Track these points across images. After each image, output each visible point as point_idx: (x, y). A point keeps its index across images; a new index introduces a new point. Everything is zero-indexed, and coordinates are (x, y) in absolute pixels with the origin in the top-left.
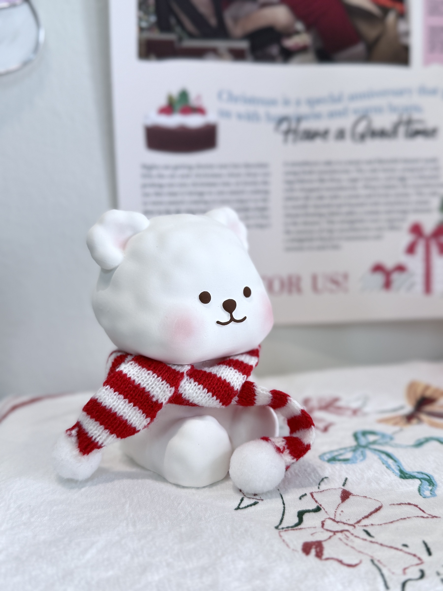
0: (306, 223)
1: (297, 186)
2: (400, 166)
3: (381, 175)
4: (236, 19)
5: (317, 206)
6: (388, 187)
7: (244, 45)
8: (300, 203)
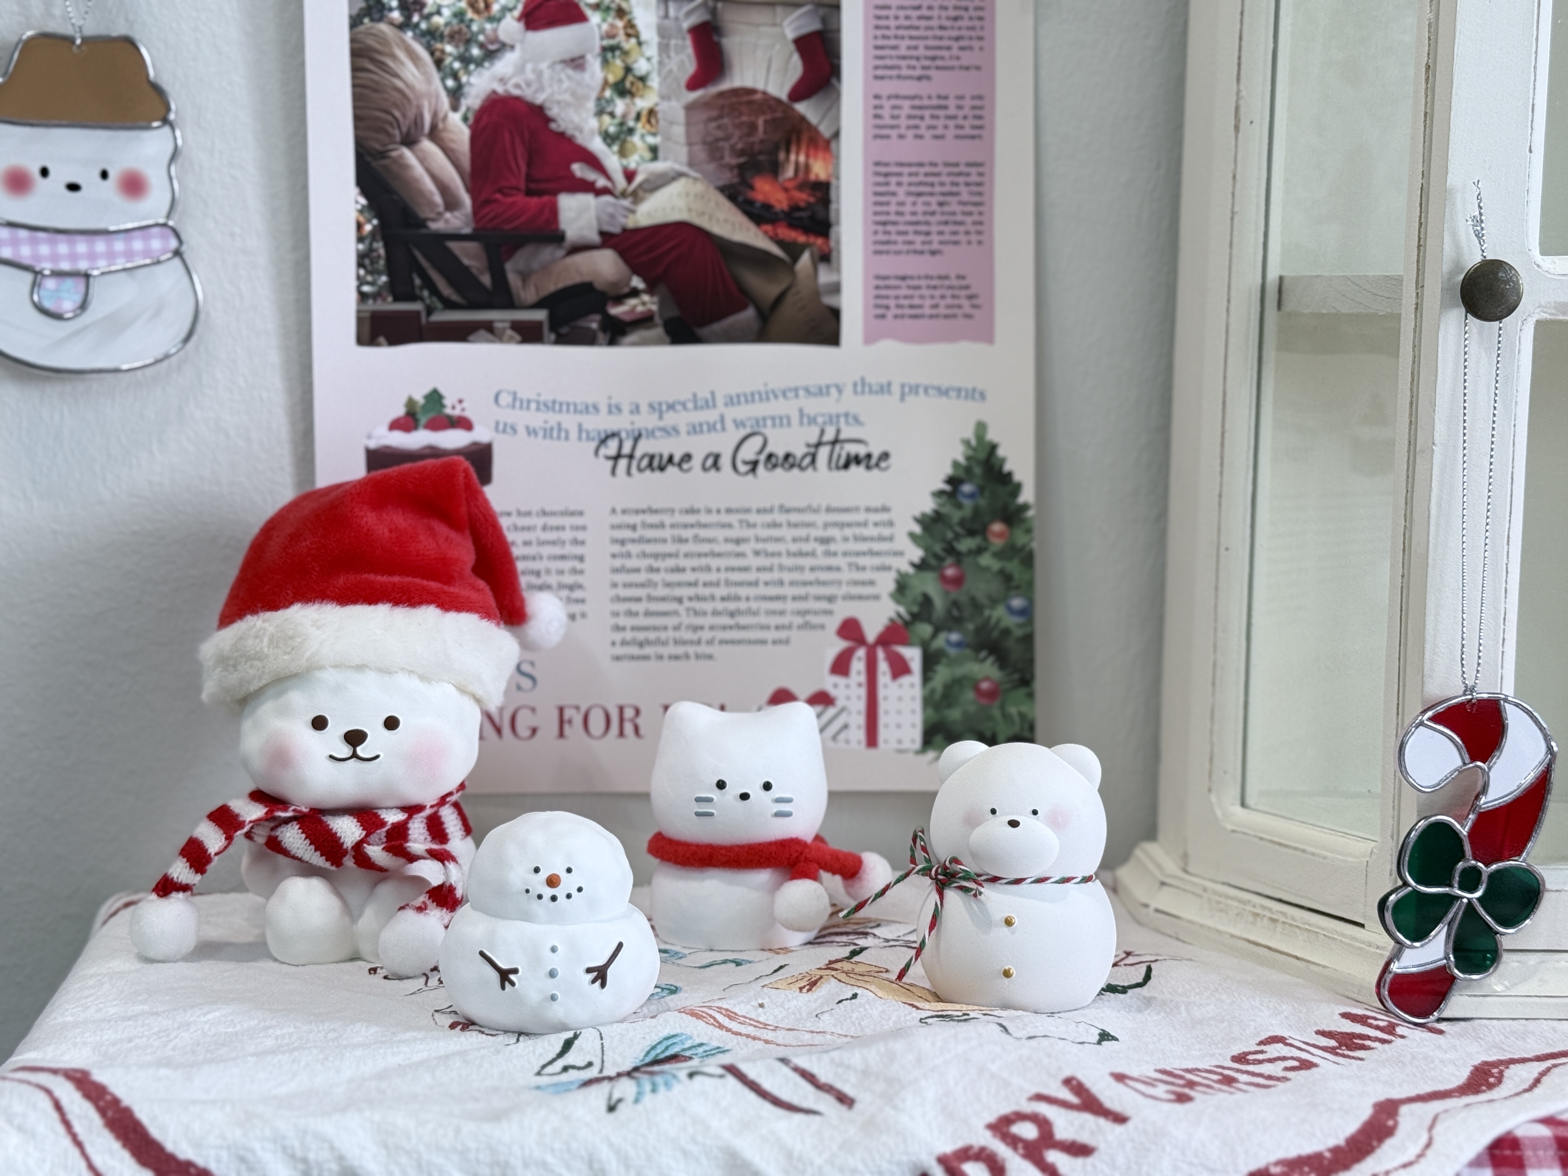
0: (648, 614)
1: (634, 549)
2: (821, 518)
3: (788, 533)
4: (525, 276)
5: (668, 585)
6: (801, 554)
7: (540, 315)
8: (642, 577)
